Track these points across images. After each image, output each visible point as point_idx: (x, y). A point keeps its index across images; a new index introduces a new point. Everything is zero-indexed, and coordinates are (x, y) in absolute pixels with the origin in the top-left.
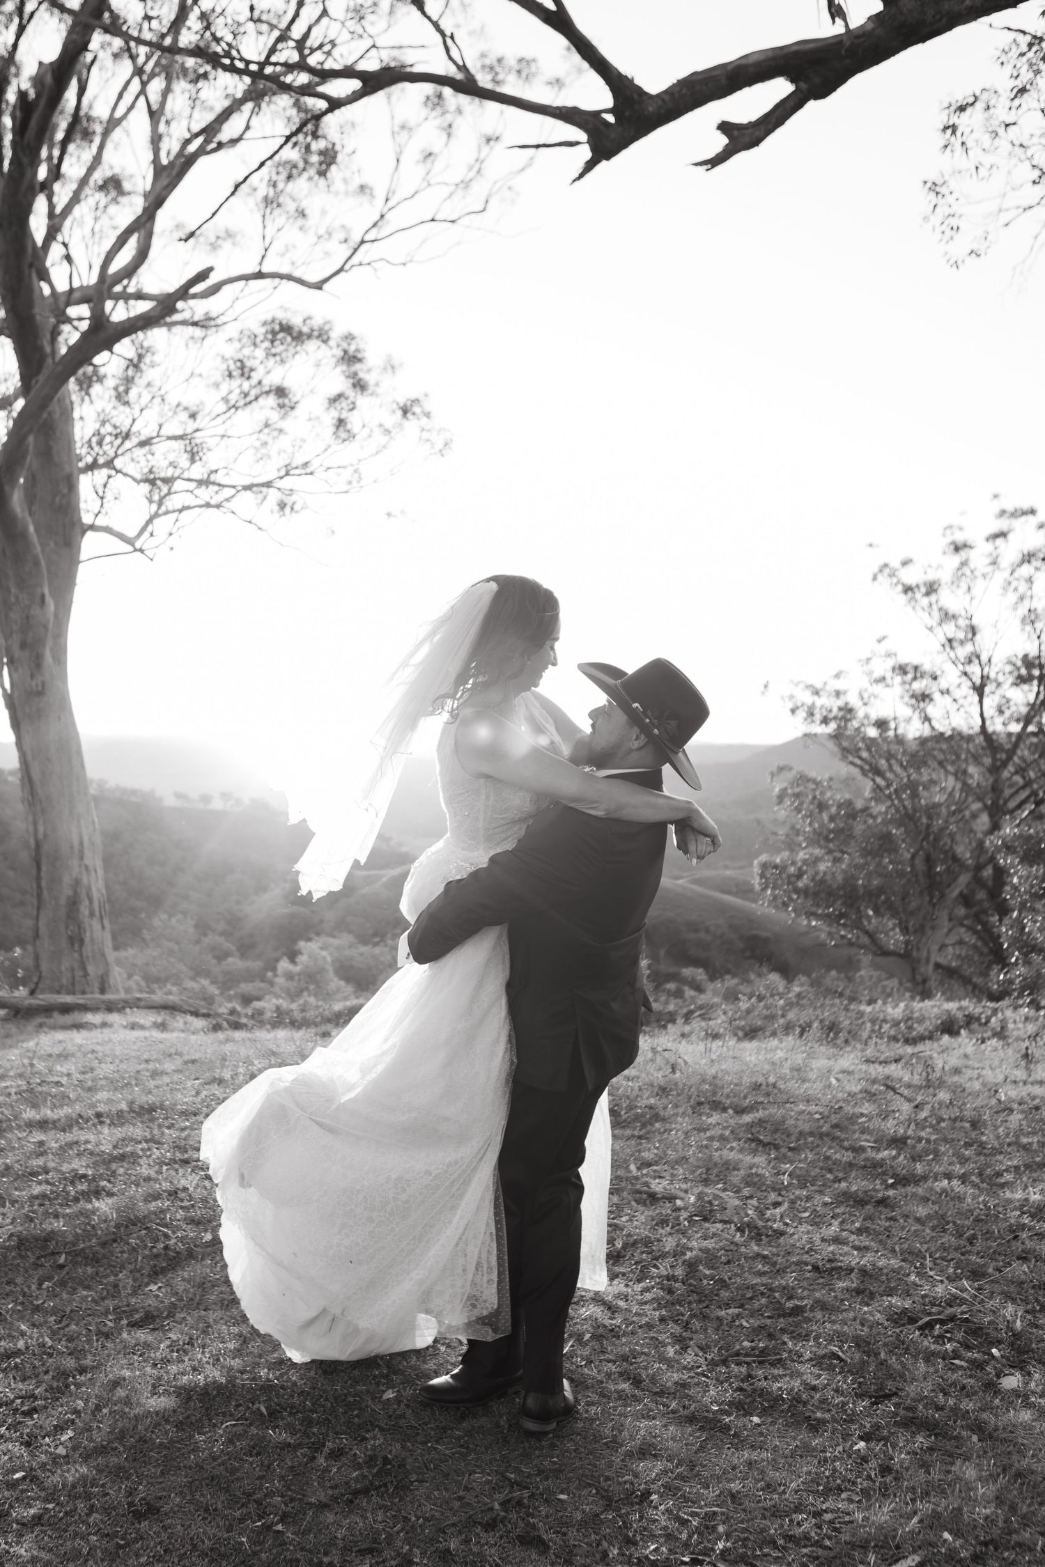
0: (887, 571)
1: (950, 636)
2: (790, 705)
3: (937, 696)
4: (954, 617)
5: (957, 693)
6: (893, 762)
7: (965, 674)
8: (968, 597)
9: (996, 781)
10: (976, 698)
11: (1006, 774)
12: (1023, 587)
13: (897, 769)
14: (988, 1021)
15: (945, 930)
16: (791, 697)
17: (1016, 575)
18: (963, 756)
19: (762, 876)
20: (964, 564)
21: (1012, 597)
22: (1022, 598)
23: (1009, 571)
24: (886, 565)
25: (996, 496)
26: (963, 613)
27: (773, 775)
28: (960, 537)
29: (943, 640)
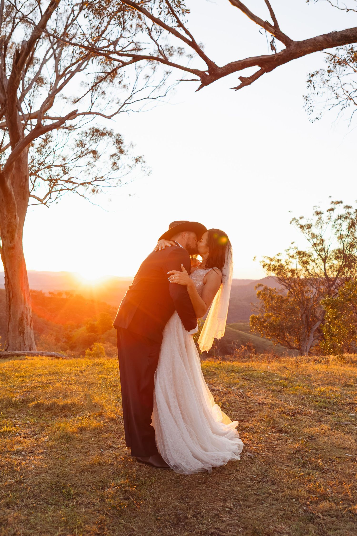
0: (295, 221)
1: (315, 242)
2: (263, 264)
3: (311, 262)
4: (316, 236)
5: (317, 261)
6: (296, 284)
7: (320, 255)
8: (321, 230)
9: (329, 290)
10: (323, 263)
11: (332, 289)
12: (338, 227)
13: (298, 287)
15: (312, 340)
16: (263, 261)
17: (336, 223)
18: (319, 282)
19: (252, 321)
20: (320, 219)
21: (335, 230)
22: (338, 231)
23: (334, 222)
24: (295, 218)
25: (330, 197)
26: (319, 235)
27: (256, 287)
28: (319, 210)
29: (313, 244)
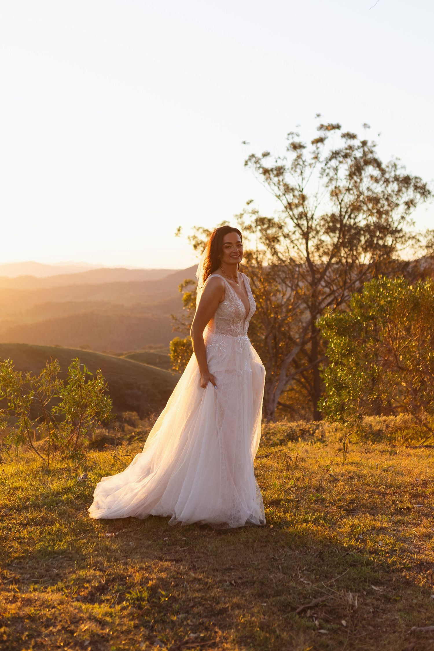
0: (254, 159)
1: (290, 201)
2: (194, 242)
3: (281, 239)
4: (293, 190)
5: (294, 237)
6: (255, 278)
7: (298, 225)
8: (301, 178)
9: (315, 291)
10: (304, 241)
11: (320, 287)
12: (332, 173)
13: (258, 283)
14: (314, 432)
15: (284, 382)
16: (195, 237)
17: (328, 165)
18: (296, 276)
19: (175, 351)
20: (299, 157)
21: (326, 179)
22: (331, 180)
23: (324, 163)
24: (253, 156)
25: (318, 115)
26: (298, 187)
27: (182, 286)
28: (297, 140)
29: (286, 204)
